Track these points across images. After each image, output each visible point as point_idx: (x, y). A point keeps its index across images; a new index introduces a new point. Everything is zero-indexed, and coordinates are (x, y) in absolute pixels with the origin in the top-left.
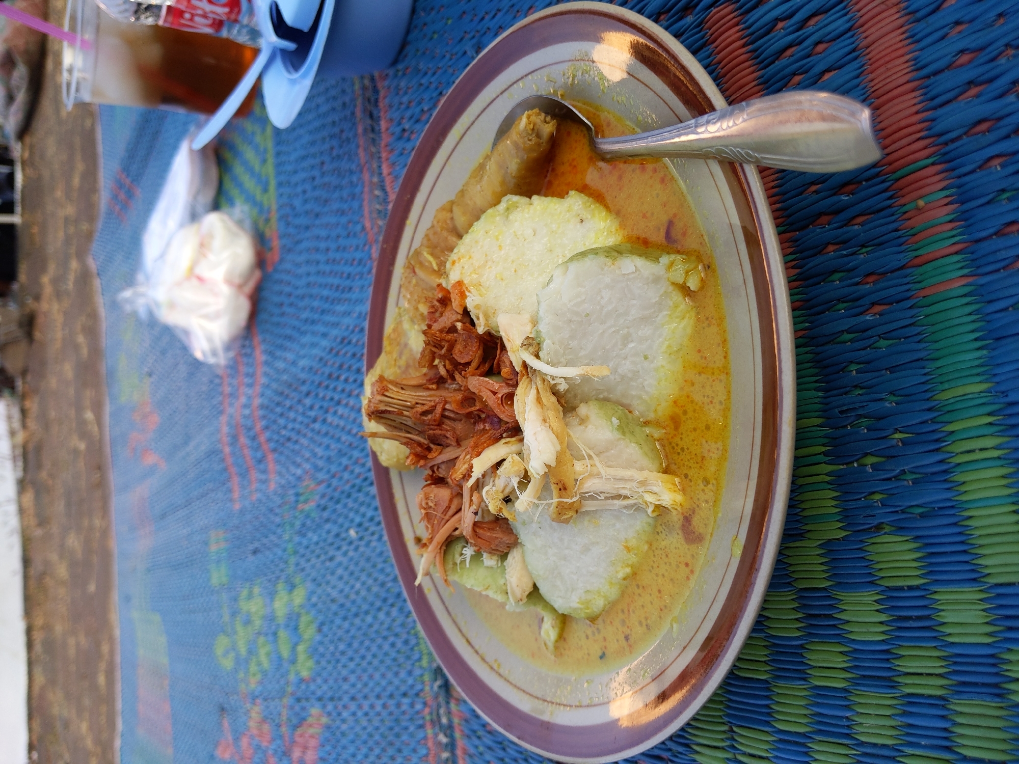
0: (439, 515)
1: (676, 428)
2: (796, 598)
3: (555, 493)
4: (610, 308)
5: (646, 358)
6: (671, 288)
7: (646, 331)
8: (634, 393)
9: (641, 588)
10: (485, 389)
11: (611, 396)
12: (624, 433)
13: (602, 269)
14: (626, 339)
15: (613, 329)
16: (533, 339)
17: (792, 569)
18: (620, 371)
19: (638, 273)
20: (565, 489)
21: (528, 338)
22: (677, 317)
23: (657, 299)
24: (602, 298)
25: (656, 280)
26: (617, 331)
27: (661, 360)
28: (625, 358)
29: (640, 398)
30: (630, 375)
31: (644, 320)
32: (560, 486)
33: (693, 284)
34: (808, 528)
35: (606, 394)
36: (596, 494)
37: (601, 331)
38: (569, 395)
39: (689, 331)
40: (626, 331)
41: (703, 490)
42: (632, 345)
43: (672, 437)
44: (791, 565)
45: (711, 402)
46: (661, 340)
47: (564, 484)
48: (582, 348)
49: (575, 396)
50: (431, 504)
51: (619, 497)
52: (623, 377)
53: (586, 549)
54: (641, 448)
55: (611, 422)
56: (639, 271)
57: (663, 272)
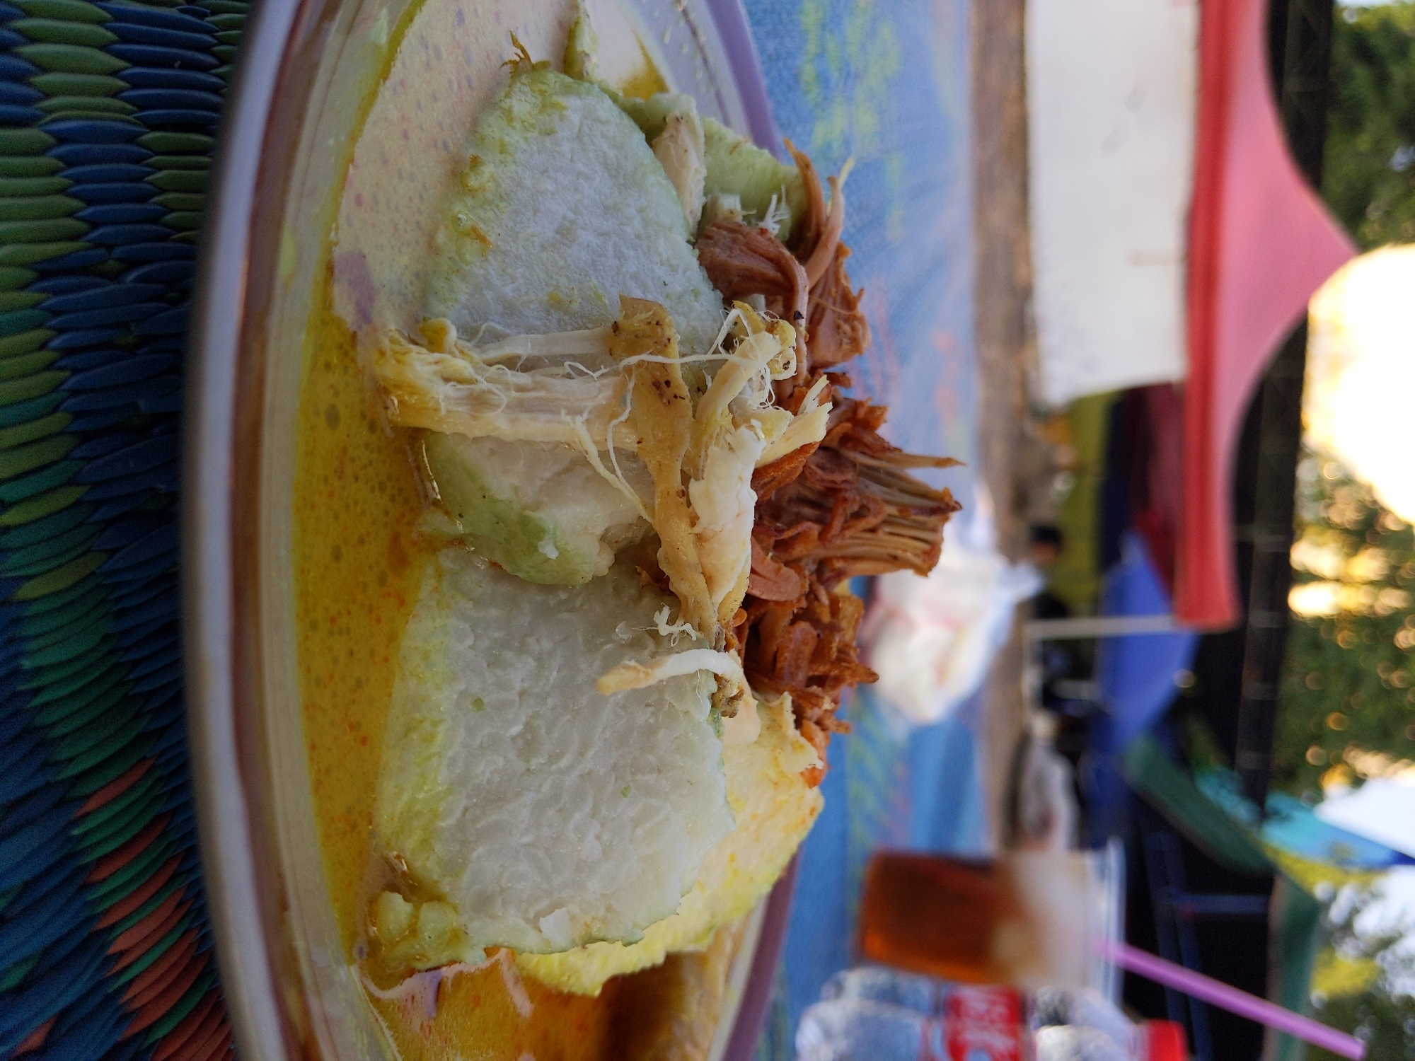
0: (830, 306)
1: (396, 539)
2: (40, 100)
3: (678, 375)
4: (578, 816)
5: (478, 703)
6: (445, 887)
7: (486, 769)
8: (493, 612)
9: (440, 144)
10: (768, 575)
11: (539, 598)
12: (524, 522)
13: (609, 908)
14: (528, 743)
15: (563, 763)
16: (724, 714)
17: (57, 180)
18: (532, 662)
19: (531, 915)
20: (656, 385)
21: (732, 715)
22: (419, 814)
23: (474, 855)
24: (598, 837)
25: (483, 903)
26: (554, 757)
27: (443, 699)
28: (522, 693)
29: (478, 602)
30: (508, 655)
31: (495, 797)
32: (669, 392)
33: (397, 908)
34: (29, 296)
35: (552, 601)
36: (581, 373)
37: (590, 754)
38: (632, 591)
39: (388, 787)
40: (535, 763)
41: (337, 394)
42: (516, 729)
43: (403, 515)
44: (62, 191)
45: (333, 620)
46: (450, 753)
47: (661, 396)
48: (624, 708)
49: (617, 590)
50: (846, 328)
51: (529, 366)
52: (522, 649)
53: (565, 233)
54: (483, 488)
55: (557, 548)
56: (527, 920)
57: (474, 926)
